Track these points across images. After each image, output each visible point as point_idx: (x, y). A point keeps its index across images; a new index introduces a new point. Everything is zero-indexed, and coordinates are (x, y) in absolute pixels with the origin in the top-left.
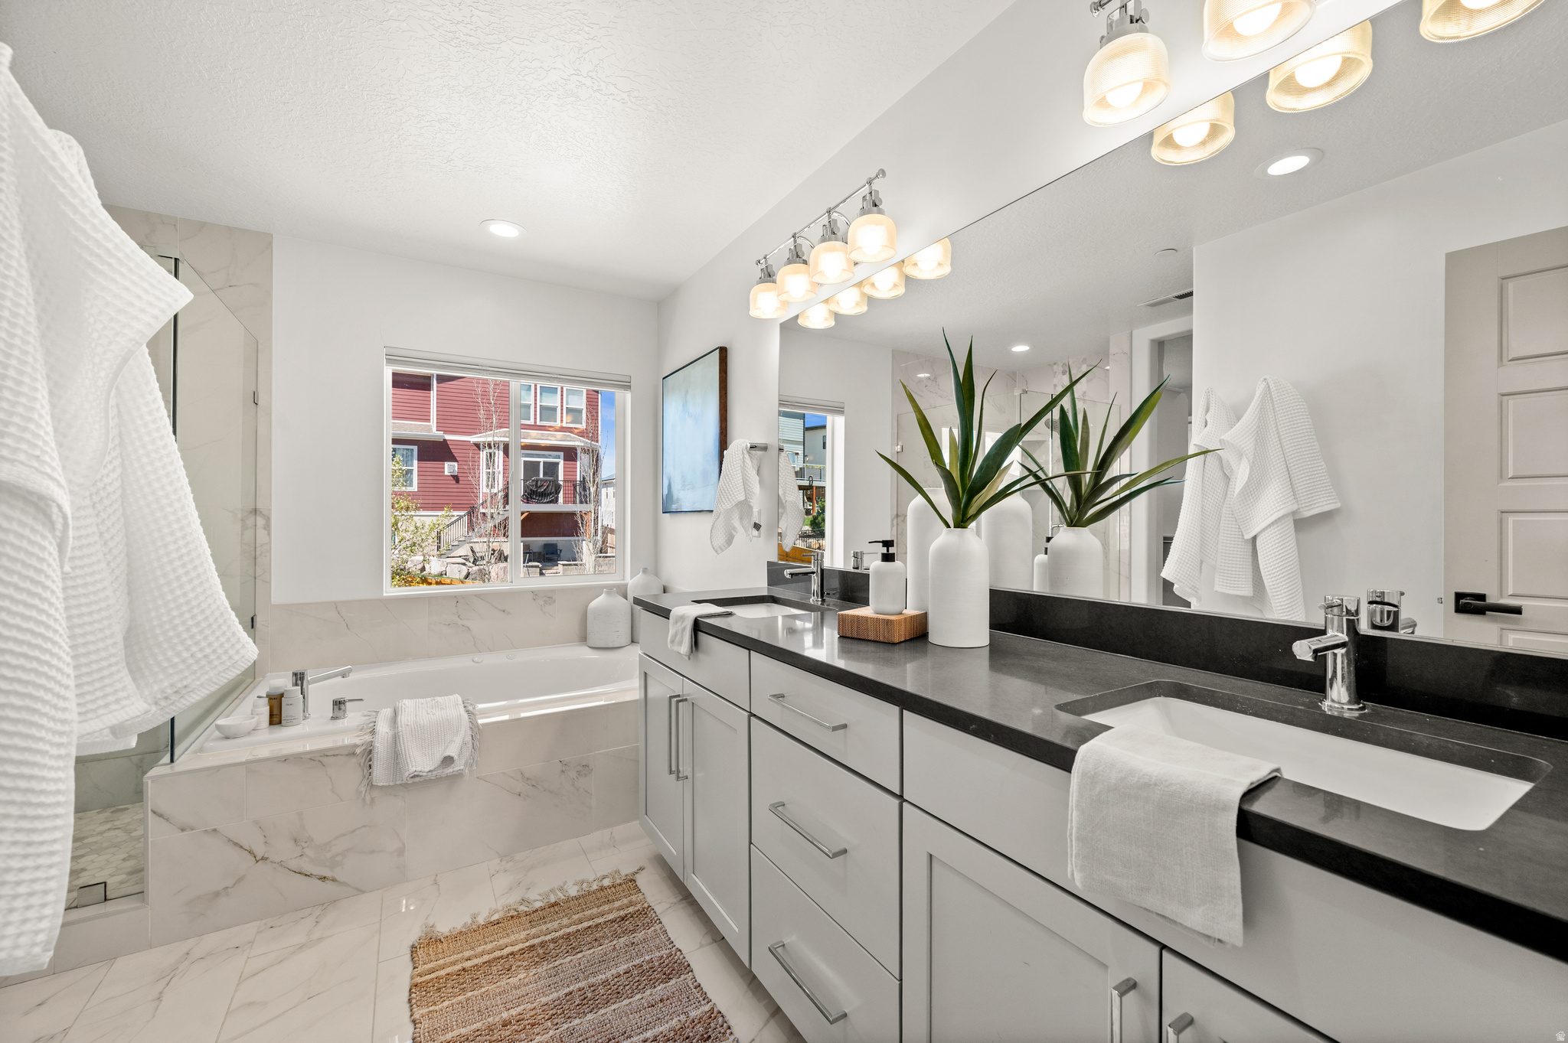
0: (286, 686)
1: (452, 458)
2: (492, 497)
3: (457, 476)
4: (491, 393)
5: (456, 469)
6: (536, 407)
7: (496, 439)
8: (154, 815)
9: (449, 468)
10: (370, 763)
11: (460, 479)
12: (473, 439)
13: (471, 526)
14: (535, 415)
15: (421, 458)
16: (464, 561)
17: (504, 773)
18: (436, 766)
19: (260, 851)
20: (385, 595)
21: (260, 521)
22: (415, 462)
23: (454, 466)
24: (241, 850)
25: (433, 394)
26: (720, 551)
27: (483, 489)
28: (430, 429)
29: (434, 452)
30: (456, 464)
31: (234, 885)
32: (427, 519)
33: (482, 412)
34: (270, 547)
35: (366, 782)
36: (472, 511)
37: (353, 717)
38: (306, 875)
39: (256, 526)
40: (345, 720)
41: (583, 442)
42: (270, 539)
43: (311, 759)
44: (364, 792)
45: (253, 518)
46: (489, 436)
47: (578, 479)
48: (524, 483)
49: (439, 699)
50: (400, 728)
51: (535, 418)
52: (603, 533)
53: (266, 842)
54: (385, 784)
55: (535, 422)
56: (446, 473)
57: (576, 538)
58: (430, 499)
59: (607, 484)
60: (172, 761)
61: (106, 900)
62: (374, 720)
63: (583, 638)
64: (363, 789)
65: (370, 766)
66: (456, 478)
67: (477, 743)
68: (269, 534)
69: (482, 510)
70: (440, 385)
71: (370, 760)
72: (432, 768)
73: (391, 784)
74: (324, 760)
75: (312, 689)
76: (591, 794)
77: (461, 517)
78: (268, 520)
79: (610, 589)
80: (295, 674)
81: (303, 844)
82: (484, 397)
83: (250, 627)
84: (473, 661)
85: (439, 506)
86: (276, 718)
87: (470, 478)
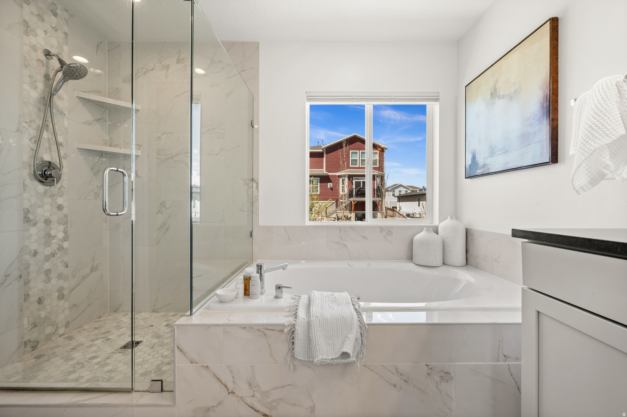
0: (253, 273)
1: (330, 181)
2: (345, 195)
3: (332, 188)
4: (344, 153)
5: (332, 185)
6: (359, 160)
7: (346, 173)
8: (178, 349)
9: (330, 185)
10: (293, 340)
11: (333, 189)
12: (338, 174)
13: (337, 206)
14: (359, 163)
15: (321, 182)
16: (334, 219)
17: (383, 366)
18: (337, 356)
19: (231, 386)
20: (306, 224)
21: (255, 185)
22: (319, 183)
23: (331, 184)
24: (221, 383)
25: (325, 159)
26: (581, 192)
27: (341, 193)
28: (323, 171)
29: (324, 179)
30: (332, 184)
31: (217, 405)
32: (323, 203)
33: (341, 161)
34: (258, 197)
35: (290, 354)
36: (337, 201)
37: (287, 299)
38: (256, 410)
39: (253, 187)
40: (282, 300)
41: (379, 173)
42: (258, 193)
43: (258, 330)
44: (289, 361)
45: (252, 183)
46: (344, 172)
47: (376, 187)
48: (355, 190)
49: (336, 294)
50: (312, 318)
51: (359, 165)
52: (386, 210)
53: (234, 382)
54: (302, 359)
55: (359, 166)
56: (329, 187)
57: (376, 212)
58: (323, 197)
59: (387, 190)
60: (191, 314)
61: (162, 390)
62: (296, 303)
63: (410, 258)
64: (289, 359)
65: (293, 342)
66: (332, 189)
67: (365, 340)
68: (258, 191)
69: (341, 201)
70: (327, 155)
71: (293, 339)
72: (334, 357)
73: (306, 359)
74: (266, 331)
75: (266, 276)
76: (452, 398)
77: (334, 203)
78: (257, 184)
79: (428, 228)
80: (258, 266)
81: (254, 388)
82: (342, 155)
83: (250, 236)
84: (349, 265)
85: (327, 199)
86: (247, 292)
87: (337, 187)
